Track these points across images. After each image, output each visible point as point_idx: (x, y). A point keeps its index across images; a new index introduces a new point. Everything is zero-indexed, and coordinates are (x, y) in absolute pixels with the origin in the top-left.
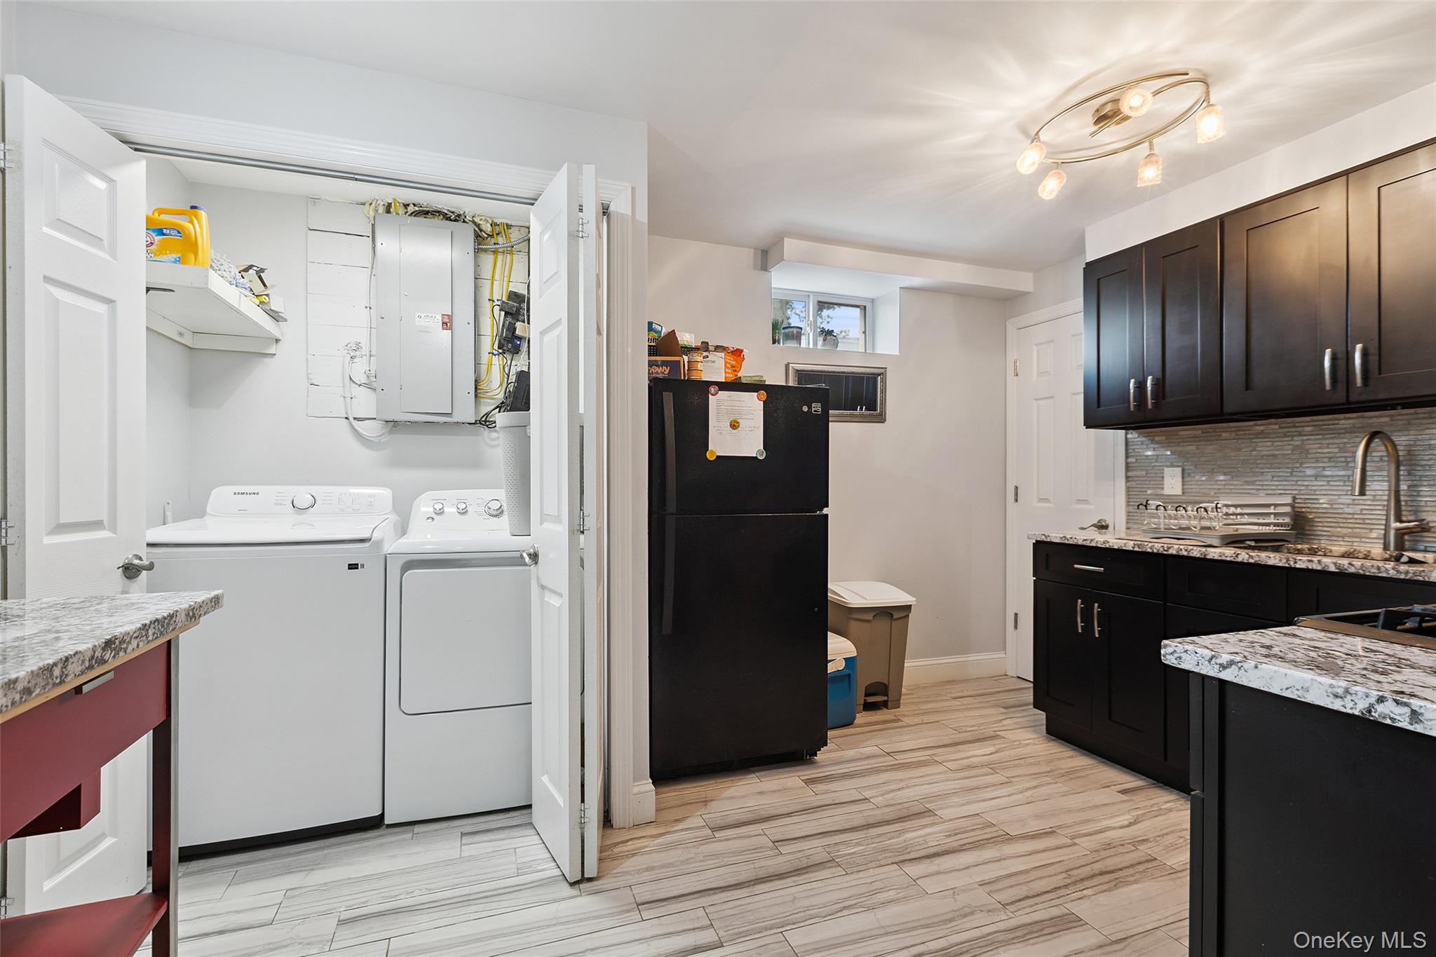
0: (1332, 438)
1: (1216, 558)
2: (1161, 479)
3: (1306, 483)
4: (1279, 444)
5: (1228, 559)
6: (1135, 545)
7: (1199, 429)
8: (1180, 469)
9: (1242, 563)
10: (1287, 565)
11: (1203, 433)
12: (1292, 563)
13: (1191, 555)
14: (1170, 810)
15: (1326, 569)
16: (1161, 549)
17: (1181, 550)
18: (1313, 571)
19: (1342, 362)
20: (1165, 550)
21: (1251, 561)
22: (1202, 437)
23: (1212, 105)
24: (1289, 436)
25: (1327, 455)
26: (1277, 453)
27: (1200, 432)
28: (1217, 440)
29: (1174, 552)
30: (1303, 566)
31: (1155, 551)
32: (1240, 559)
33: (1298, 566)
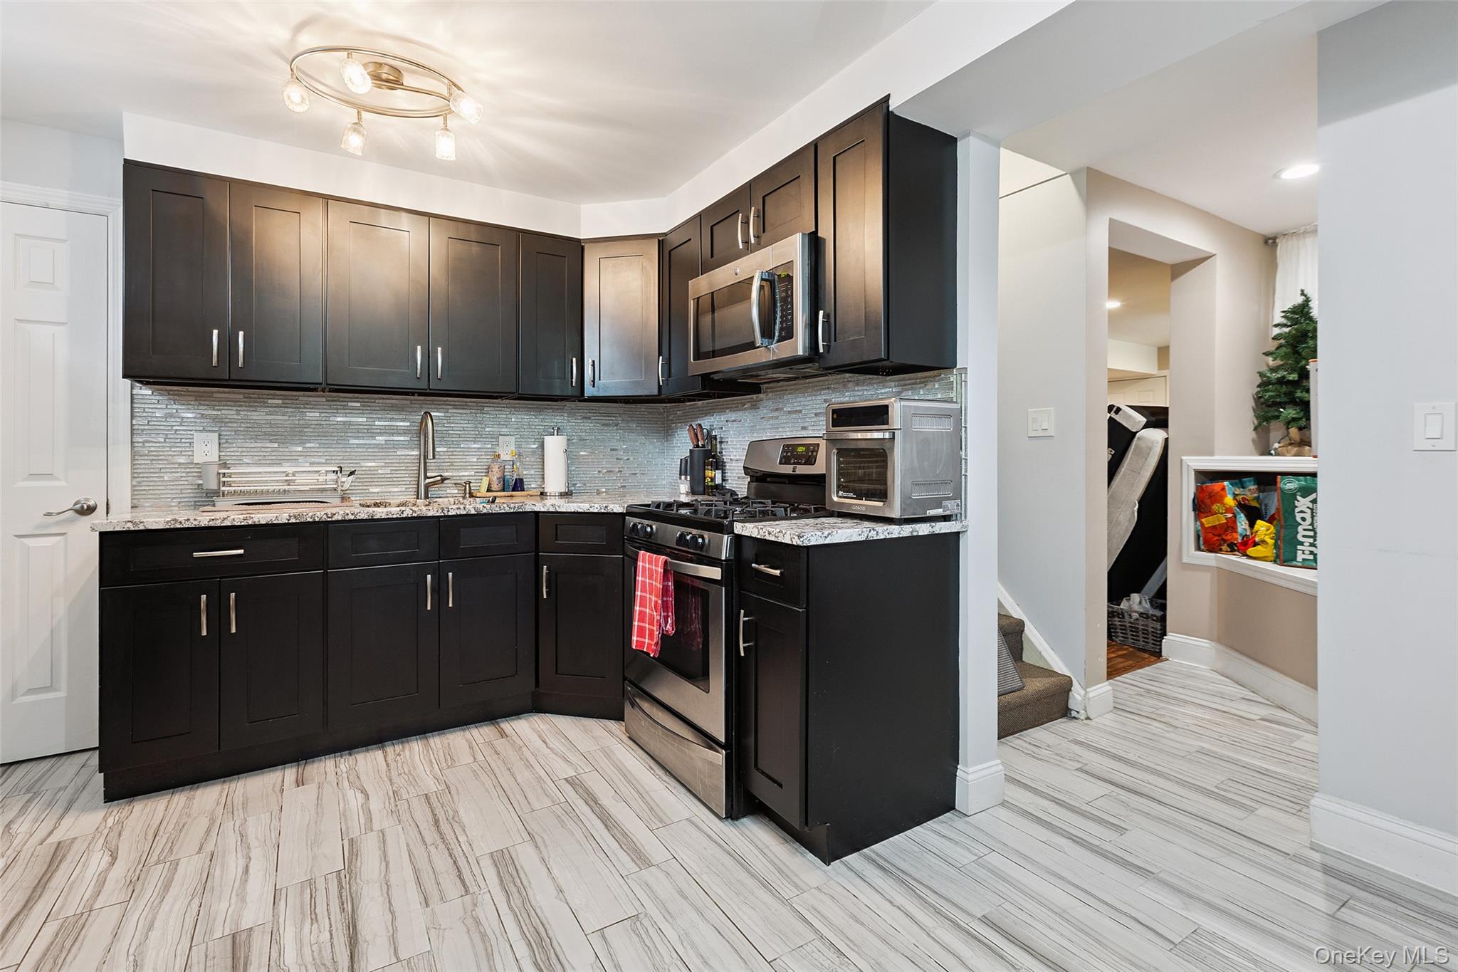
1: (383, 517)
2: (188, 445)
5: (394, 516)
7: (241, 393)
8: (217, 434)
9: (407, 518)
10: (442, 514)
11: (244, 398)
12: (446, 512)
13: (358, 518)
15: (469, 513)
16: (325, 516)
17: (348, 514)
18: (461, 515)
19: (426, 357)
20: (329, 517)
21: (415, 515)
22: (244, 402)
23: (447, 130)
26: (323, 423)
27: (242, 396)
28: (261, 406)
29: (340, 518)
30: (454, 513)
31: (317, 520)
32: (405, 515)
33: (450, 514)
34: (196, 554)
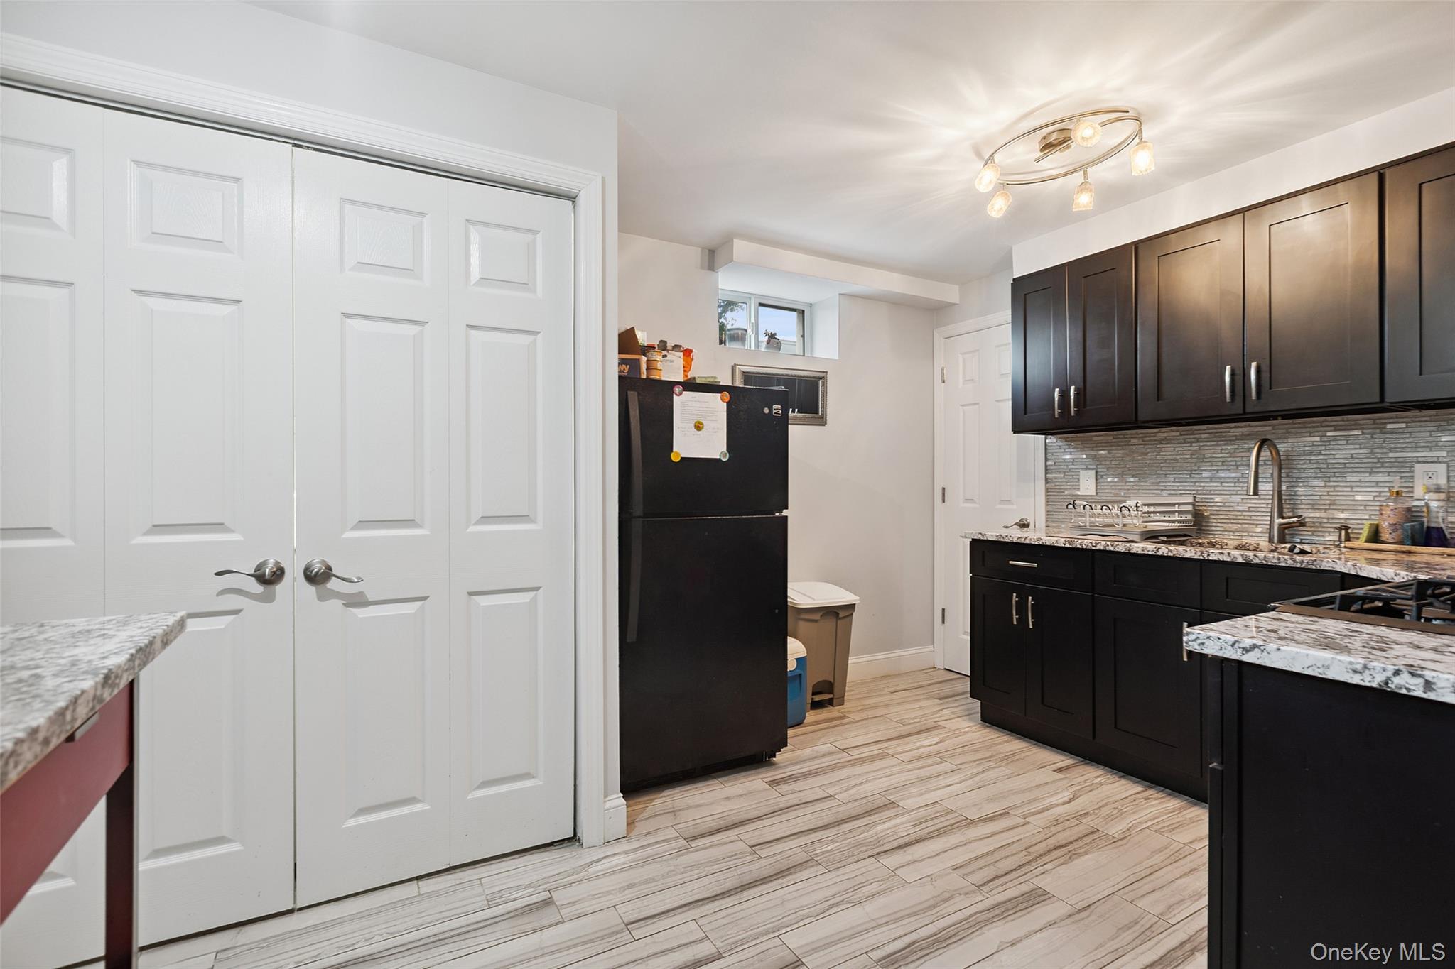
0: (1225, 445)
1: (1139, 552)
2: (1077, 480)
3: (1202, 484)
4: (1180, 449)
5: (1150, 553)
6: (1066, 541)
7: (1111, 435)
8: (1094, 471)
9: (1162, 557)
10: (1201, 558)
11: (1114, 438)
12: (1205, 556)
13: (1117, 550)
14: (1101, 784)
15: (1235, 560)
16: (1090, 545)
17: (1108, 545)
18: (1223, 562)
19: (1240, 377)
20: (1093, 546)
21: (1170, 554)
22: (1114, 442)
23: (1145, 142)
24: (1188, 443)
25: (1220, 459)
26: (1178, 457)
27: (1111, 438)
28: (1126, 445)
29: (1102, 548)
30: (1215, 558)
31: (1085, 547)
32: (1160, 553)
33: (1210, 558)
34: (1011, 562)
